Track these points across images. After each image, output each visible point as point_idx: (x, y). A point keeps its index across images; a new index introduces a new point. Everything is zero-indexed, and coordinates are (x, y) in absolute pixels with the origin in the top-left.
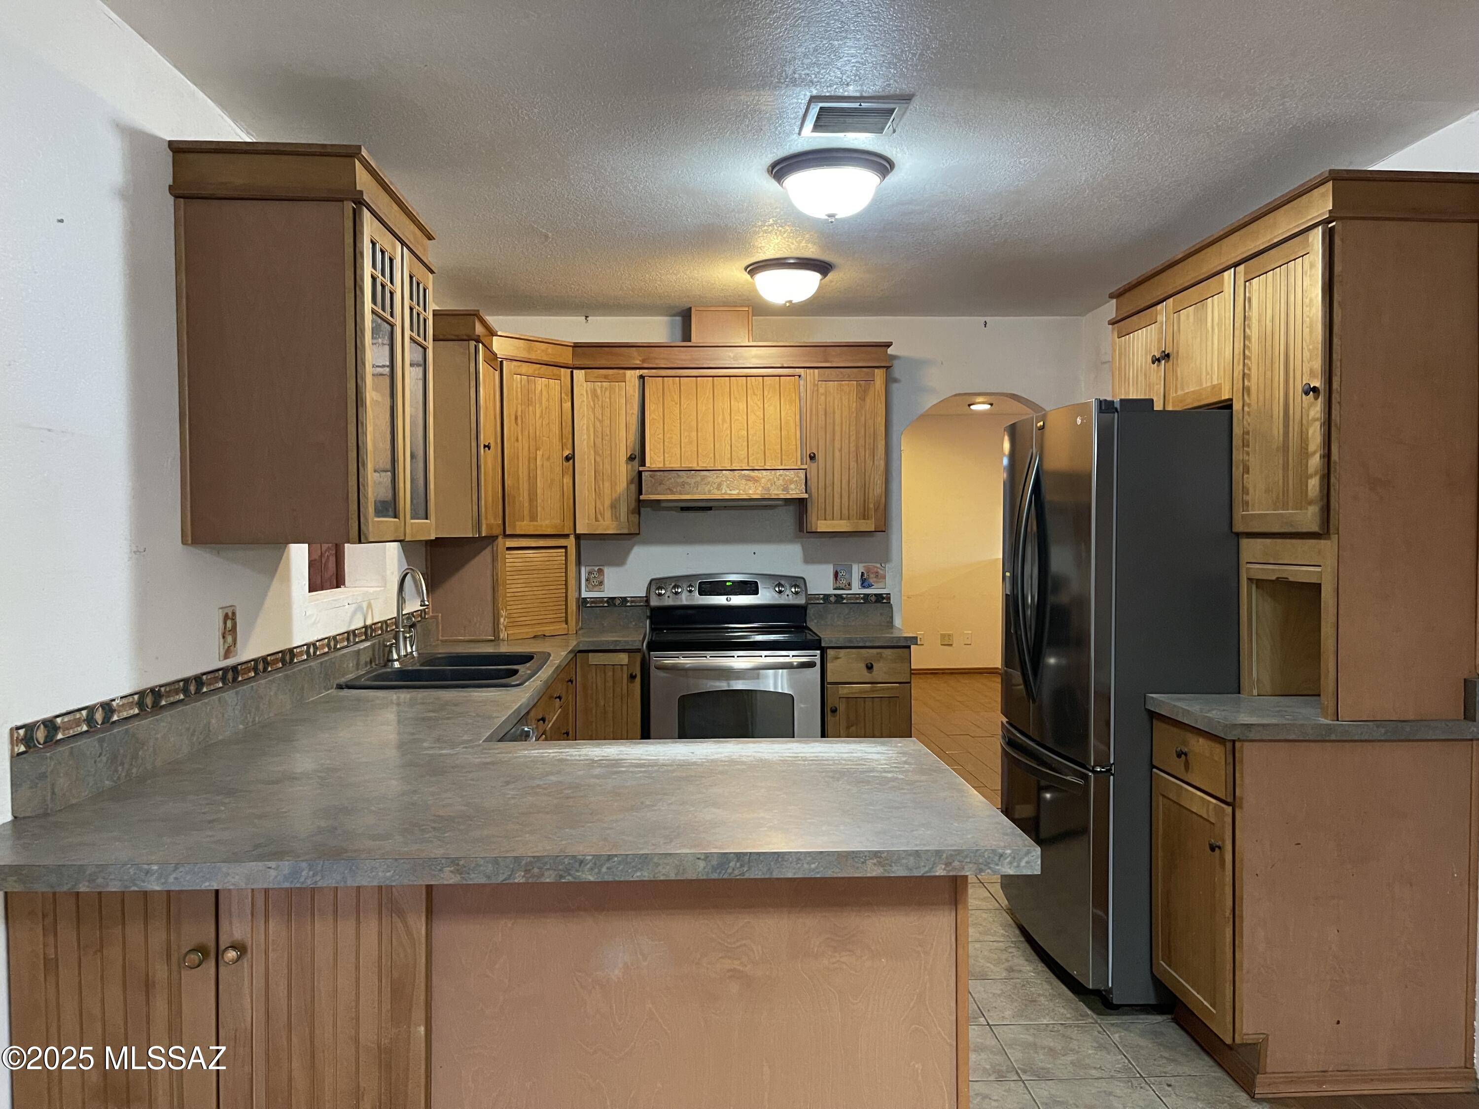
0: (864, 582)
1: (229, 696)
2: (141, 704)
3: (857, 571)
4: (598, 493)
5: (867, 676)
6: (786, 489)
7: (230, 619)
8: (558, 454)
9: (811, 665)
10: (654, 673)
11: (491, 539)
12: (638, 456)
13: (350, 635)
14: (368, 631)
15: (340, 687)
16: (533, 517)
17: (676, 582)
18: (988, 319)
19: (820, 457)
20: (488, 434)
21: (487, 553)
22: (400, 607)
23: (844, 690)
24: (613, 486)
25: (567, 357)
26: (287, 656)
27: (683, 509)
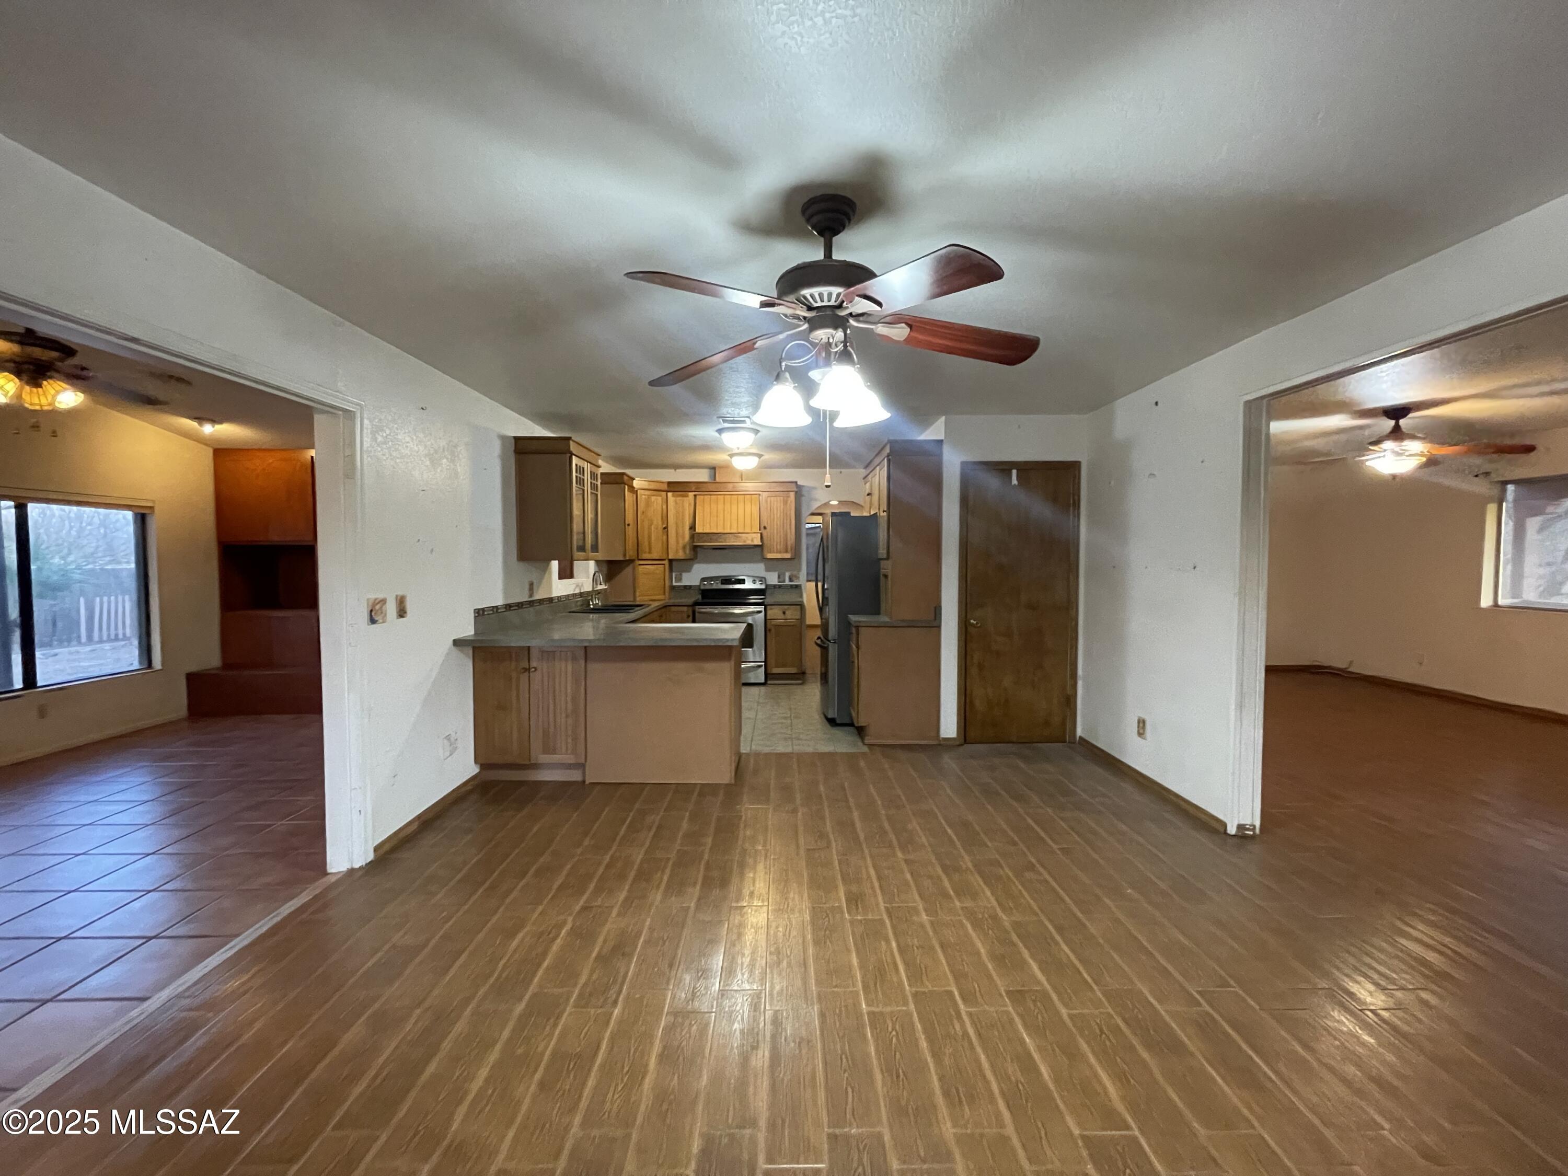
0: (791, 580)
1: (531, 609)
2: (506, 608)
3: (787, 575)
4: (677, 542)
5: (783, 617)
6: (752, 541)
7: (531, 584)
8: (660, 526)
9: (760, 612)
10: (697, 615)
11: (631, 561)
12: (693, 527)
13: (574, 595)
14: (581, 594)
15: (570, 612)
16: (650, 552)
17: (712, 579)
18: (842, 470)
19: (768, 528)
20: (630, 517)
21: (631, 566)
22: (593, 587)
23: (774, 622)
24: (683, 538)
25: (665, 487)
26: (551, 600)
27: (714, 549)
